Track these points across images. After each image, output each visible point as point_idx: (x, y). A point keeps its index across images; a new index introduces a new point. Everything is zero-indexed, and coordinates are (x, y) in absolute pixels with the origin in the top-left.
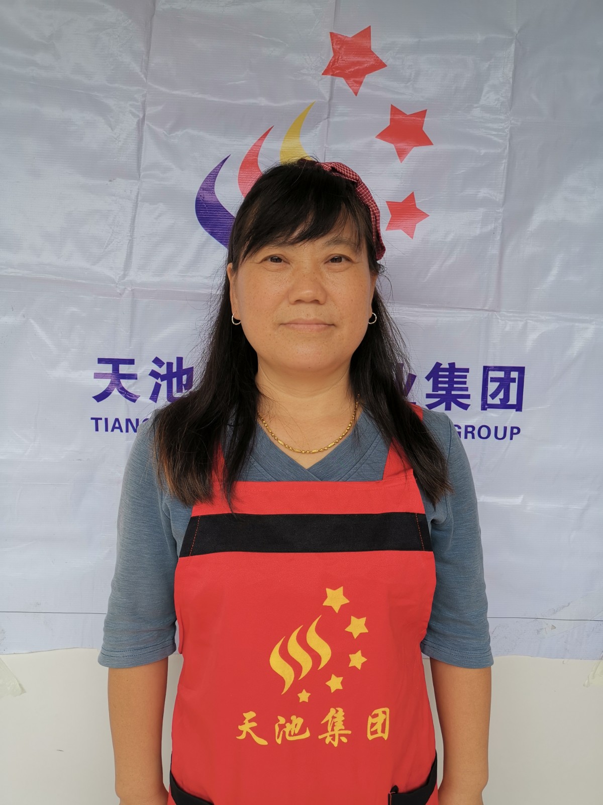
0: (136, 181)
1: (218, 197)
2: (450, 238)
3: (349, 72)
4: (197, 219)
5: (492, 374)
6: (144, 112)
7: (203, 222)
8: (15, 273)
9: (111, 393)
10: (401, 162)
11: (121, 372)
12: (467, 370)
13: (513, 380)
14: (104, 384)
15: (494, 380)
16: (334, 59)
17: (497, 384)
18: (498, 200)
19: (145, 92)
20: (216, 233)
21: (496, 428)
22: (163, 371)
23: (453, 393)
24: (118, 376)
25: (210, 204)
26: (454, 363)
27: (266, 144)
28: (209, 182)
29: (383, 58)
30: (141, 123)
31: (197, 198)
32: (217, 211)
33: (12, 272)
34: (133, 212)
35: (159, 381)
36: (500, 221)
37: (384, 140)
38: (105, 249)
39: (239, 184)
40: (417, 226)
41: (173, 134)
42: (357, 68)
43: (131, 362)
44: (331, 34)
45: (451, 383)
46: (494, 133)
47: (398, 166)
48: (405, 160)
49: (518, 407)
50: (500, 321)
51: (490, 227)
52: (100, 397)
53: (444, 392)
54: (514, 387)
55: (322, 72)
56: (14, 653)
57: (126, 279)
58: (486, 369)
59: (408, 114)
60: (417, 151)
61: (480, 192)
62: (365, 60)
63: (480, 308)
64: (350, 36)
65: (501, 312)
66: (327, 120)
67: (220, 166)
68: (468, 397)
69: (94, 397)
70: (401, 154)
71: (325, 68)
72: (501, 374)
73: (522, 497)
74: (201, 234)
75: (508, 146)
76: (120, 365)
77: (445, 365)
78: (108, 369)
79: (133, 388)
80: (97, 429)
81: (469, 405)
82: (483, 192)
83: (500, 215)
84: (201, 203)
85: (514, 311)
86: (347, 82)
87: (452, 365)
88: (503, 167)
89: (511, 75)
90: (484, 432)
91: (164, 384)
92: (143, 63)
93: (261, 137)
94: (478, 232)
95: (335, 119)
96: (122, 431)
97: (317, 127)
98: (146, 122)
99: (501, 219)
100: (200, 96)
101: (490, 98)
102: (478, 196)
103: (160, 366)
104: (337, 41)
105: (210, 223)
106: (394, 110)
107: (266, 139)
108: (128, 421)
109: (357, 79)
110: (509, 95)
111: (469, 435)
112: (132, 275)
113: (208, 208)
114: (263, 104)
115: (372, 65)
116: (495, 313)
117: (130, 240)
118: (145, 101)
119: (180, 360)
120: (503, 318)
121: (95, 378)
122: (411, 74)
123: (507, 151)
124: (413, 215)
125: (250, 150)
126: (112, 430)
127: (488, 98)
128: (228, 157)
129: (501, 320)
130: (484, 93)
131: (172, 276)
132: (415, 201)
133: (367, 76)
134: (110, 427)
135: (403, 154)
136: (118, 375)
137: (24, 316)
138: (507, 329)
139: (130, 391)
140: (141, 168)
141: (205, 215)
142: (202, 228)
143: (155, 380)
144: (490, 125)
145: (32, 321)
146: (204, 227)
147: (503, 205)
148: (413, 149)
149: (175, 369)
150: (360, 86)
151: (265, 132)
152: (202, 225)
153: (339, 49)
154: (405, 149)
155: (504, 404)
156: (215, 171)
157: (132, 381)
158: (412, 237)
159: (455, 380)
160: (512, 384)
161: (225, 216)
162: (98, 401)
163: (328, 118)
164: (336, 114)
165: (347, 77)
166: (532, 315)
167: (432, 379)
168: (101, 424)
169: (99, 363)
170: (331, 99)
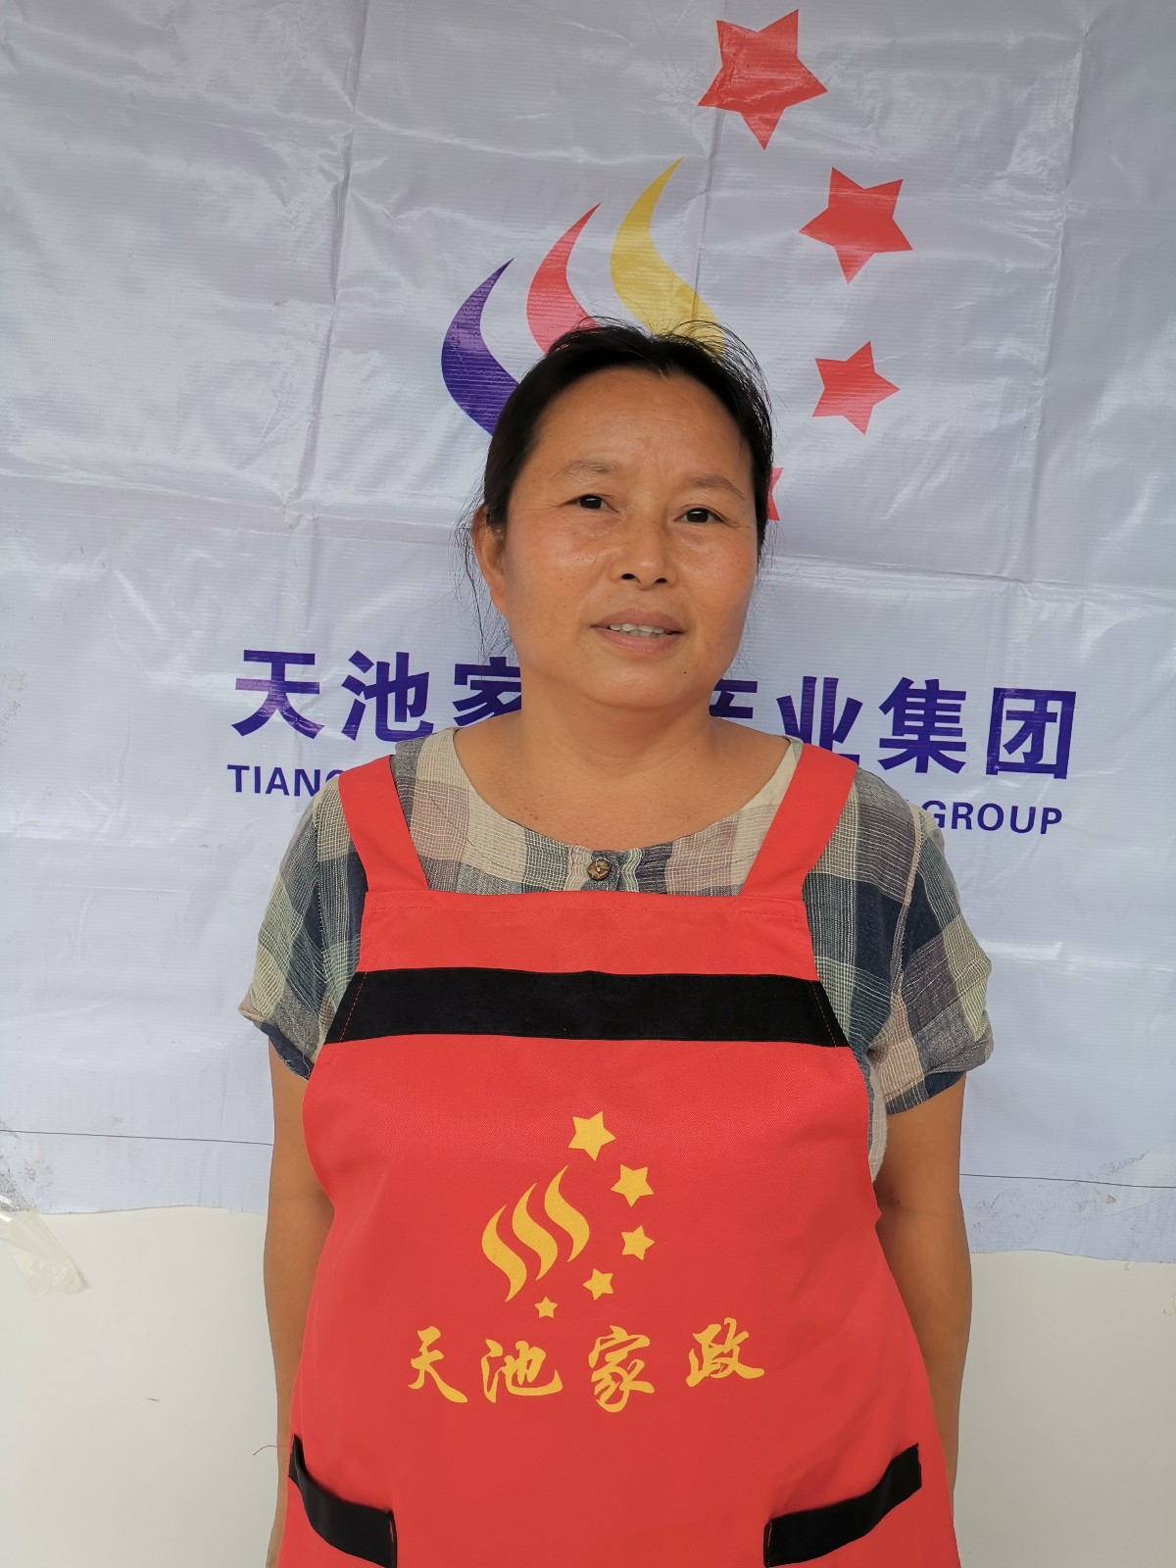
0: (326, 306)
1: (486, 343)
2: (937, 436)
3: (753, 101)
4: (444, 383)
5: (1010, 705)
6: (347, 168)
7: (456, 391)
8: (89, 479)
9: (267, 719)
10: (848, 282)
11: (288, 678)
12: (961, 695)
13: (1052, 717)
14: (256, 700)
15: (1013, 715)
16: (722, 75)
17: (1020, 724)
18: (1035, 362)
19: (351, 131)
20: (479, 412)
21: (1015, 810)
22: (369, 678)
23: (933, 738)
24: (282, 687)
25: (472, 354)
26: (936, 682)
27: (582, 240)
28: (471, 313)
29: (822, 75)
30: (340, 192)
31: (445, 343)
32: (484, 369)
33: (82, 479)
34: (319, 367)
35: (361, 698)
36: (1039, 403)
37: (817, 238)
38: (265, 437)
39: (529, 318)
40: (873, 410)
41: (402, 216)
42: (768, 93)
43: (308, 659)
44: (720, 24)
45: (930, 718)
46: (1035, 230)
47: (841, 288)
48: (856, 278)
49: (1060, 770)
50: (1030, 600)
51: (1019, 415)
52: (246, 727)
53: (915, 737)
54: (1052, 731)
55: (700, 100)
56: (70, 1213)
57: (303, 497)
58: (1000, 695)
59: (865, 186)
60: (880, 262)
61: (1001, 345)
62: (783, 77)
63: (993, 574)
64: (757, 28)
65: (1033, 584)
66: (704, 196)
67: (492, 282)
68: (961, 747)
69: (234, 726)
70: (849, 265)
71: (706, 91)
72: (1028, 705)
73: (1059, 945)
74: (451, 413)
75: (1059, 257)
76: (286, 665)
77: (919, 684)
78: (264, 671)
79: (311, 710)
80: (239, 789)
81: (963, 764)
82: (1008, 347)
83: (1039, 392)
84: (455, 353)
85: (1061, 582)
86: (746, 120)
87: (933, 684)
88: (1047, 298)
89: (1071, 113)
90: (990, 817)
91: (371, 705)
92: (348, 73)
93: (575, 226)
94: (994, 424)
95: (720, 194)
96: (286, 793)
97: (685, 208)
98: (350, 190)
99: (1040, 401)
100: (457, 141)
101: (1027, 160)
102: (998, 353)
103: (365, 670)
104: (730, 39)
105: (468, 392)
106: (838, 179)
107: (584, 229)
108: (300, 773)
109: (768, 116)
110: (1067, 155)
111: (962, 822)
112: (316, 491)
113: (467, 364)
114: (581, 161)
115: (800, 88)
116: (1021, 584)
117: (312, 422)
118: (349, 149)
119: (403, 659)
120: (1037, 595)
121: (237, 688)
122: (874, 108)
123: (1057, 266)
124: (867, 387)
125: (551, 251)
126: (269, 791)
127: (1024, 160)
128: (509, 263)
129: (1033, 599)
130: (1016, 150)
131: (393, 494)
132: (872, 359)
133: (785, 110)
134: (264, 784)
135: (851, 266)
136: (282, 684)
137: (103, 565)
138: (1044, 616)
139: (303, 715)
140: (338, 282)
141: (461, 377)
142: (454, 402)
143: (355, 696)
144: (1027, 214)
145: (120, 576)
146: (456, 400)
147: (1045, 372)
148: (873, 257)
149: (392, 676)
150: (773, 130)
151: (582, 216)
152: (453, 396)
153: (735, 54)
154: (856, 257)
155: (1032, 764)
156: (483, 290)
157: (308, 697)
158: (864, 431)
159: (938, 713)
160: (1048, 725)
161: (499, 380)
162: (243, 734)
163: (707, 190)
164: (724, 184)
165: (747, 110)
166: (1094, 590)
167: (892, 712)
168: (248, 777)
169: (246, 659)
170: (713, 154)
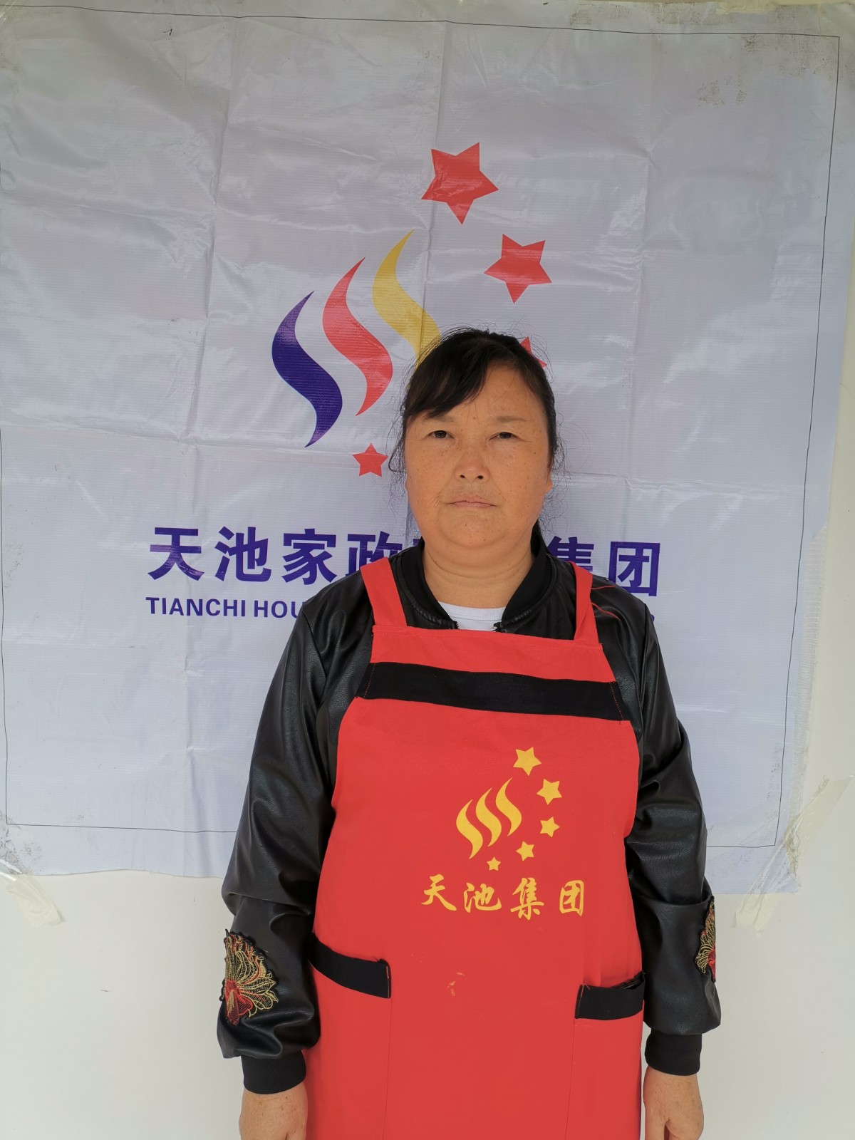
0: (202, 321)
1: (299, 341)
2: (571, 391)
3: (453, 196)
5: (621, 551)
6: (213, 240)
7: (281, 370)
8: (59, 427)
9: (170, 569)
10: (514, 302)
11: (182, 544)
12: (591, 547)
13: (646, 559)
14: (163, 557)
15: (623, 558)
16: (435, 181)
17: (627, 563)
18: (628, 347)
22: (232, 543)
26: (575, 539)
28: (289, 323)
29: (495, 180)
30: (209, 253)
31: (275, 341)
32: (298, 357)
33: (56, 427)
34: (198, 357)
35: (227, 555)
36: (631, 371)
37: (494, 276)
38: (166, 399)
39: (324, 326)
41: (248, 268)
43: (194, 532)
44: (434, 152)
46: (623, 269)
47: (509, 305)
48: (518, 300)
51: (619, 379)
52: (156, 574)
54: (646, 568)
55: (422, 196)
57: (190, 435)
58: (615, 546)
59: (523, 245)
60: (534, 289)
61: (607, 338)
62: (473, 182)
63: (608, 473)
64: (456, 154)
65: (633, 479)
66: (427, 253)
67: (302, 304)
69: (150, 574)
70: (515, 292)
71: (425, 191)
72: (632, 552)
74: (279, 383)
75: (640, 285)
76: (181, 536)
77: (565, 540)
78: (167, 540)
79: (196, 563)
80: (153, 611)
82: (612, 338)
83: (631, 365)
84: (280, 344)
85: (647, 477)
86: (450, 207)
88: (633, 309)
89: (644, 201)
91: (233, 559)
92: (213, 184)
93: (351, 271)
94: (603, 384)
95: (437, 251)
96: (182, 614)
97: (416, 260)
98: (215, 253)
100: (279, 223)
102: (606, 342)
103: (229, 538)
104: (440, 160)
105: (289, 369)
106: (507, 243)
107: (357, 272)
108: (190, 602)
110: (642, 223)
112: (197, 431)
113: (287, 351)
114: (353, 232)
115: (481, 188)
117: (195, 390)
118: (213, 228)
119: (252, 531)
120: (635, 485)
121: (151, 551)
122: (527, 199)
123: (638, 290)
125: (336, 287)
126: (171, 613)
128: (311, 294)
130: (611, 222)
131: (244, 433)
132: (530, 347)
133: (475, 201)
134: (168, 609)
136: (178, 548)
137: (69, 478)
138: (640, 498)
139: (191, 566)
140: (209, 307)
141: (284, 361)
142: (280, 377)
143: (223, 554)
144: (619, 260)
145: (79, 484)
146: (282, 376)
147: (634, 353)
148: (529, 286)
150: (467, 213)
151: (356, 264)
152: (279, 373)
153: (443, 169)
154: (518, 287)
156: (296, 310)
157: (195, 555)
159: (577, 557)
160: (644, 563)
163: (429, 249)
164: (438, 246)
165: (451, 202)
166: (669, 482)
168: (158, 605)
169: (156, 533)
170: (432, 227)
